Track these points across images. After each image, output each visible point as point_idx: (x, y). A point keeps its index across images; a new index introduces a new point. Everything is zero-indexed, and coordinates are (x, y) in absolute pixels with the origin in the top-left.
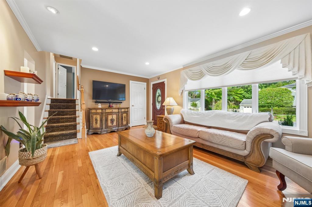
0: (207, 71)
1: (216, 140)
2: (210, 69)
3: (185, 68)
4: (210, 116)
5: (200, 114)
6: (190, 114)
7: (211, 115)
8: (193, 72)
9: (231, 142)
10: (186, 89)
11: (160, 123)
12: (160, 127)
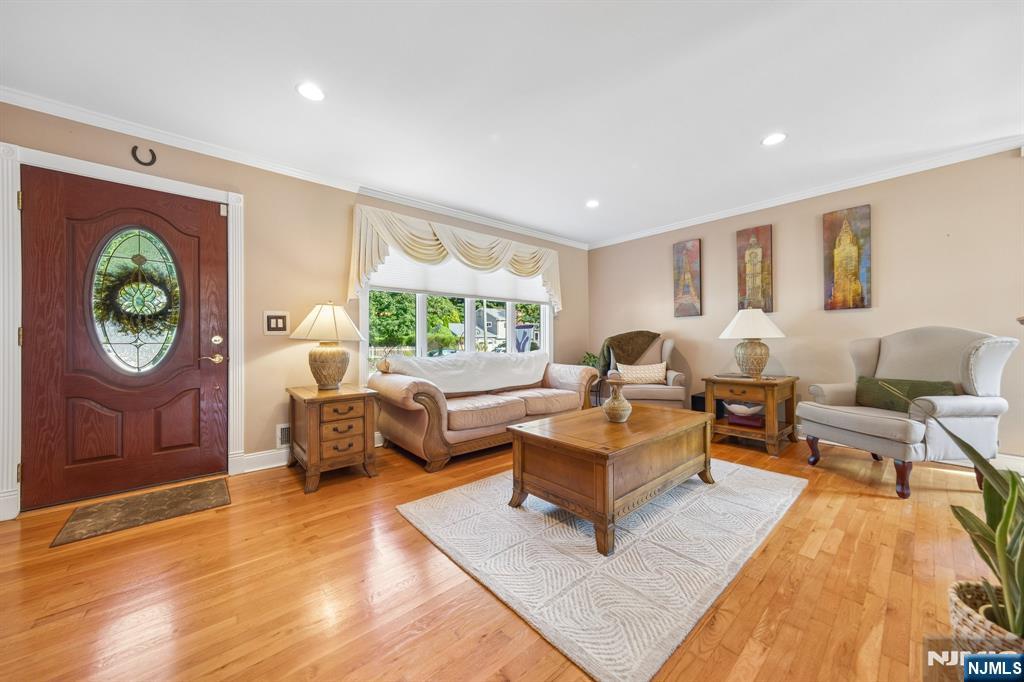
0: (457, 249)
2: (462, 246)
8: (415, 233)
11: (335, 430)
12: (336, 448)
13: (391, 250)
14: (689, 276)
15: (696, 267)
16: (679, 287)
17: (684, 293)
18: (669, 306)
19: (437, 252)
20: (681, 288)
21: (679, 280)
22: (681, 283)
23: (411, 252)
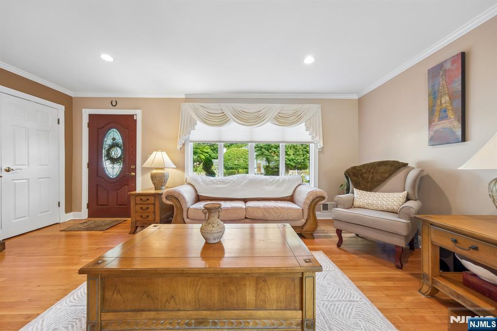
0: (234, 116)
1: (272, 215)
2: (238, 114)
3: (189, 99)
4: (242, 184)
5: (226, 181)
6: (210, 183)
7: (243, 182)
8: (210, 111)
9: (290, 213)
10: (191, 139)
11: (141, 208)
12: (141, 216)
13: (198, 122)
14: (447, 98)
15: (458, 86)
16: (435, 112)
17: (441, 119)
18: (424, 135)
19: (221, 120)
20: (437, 114)
21: (434, 106)
22: (437, 108)
23: (210, 122)
